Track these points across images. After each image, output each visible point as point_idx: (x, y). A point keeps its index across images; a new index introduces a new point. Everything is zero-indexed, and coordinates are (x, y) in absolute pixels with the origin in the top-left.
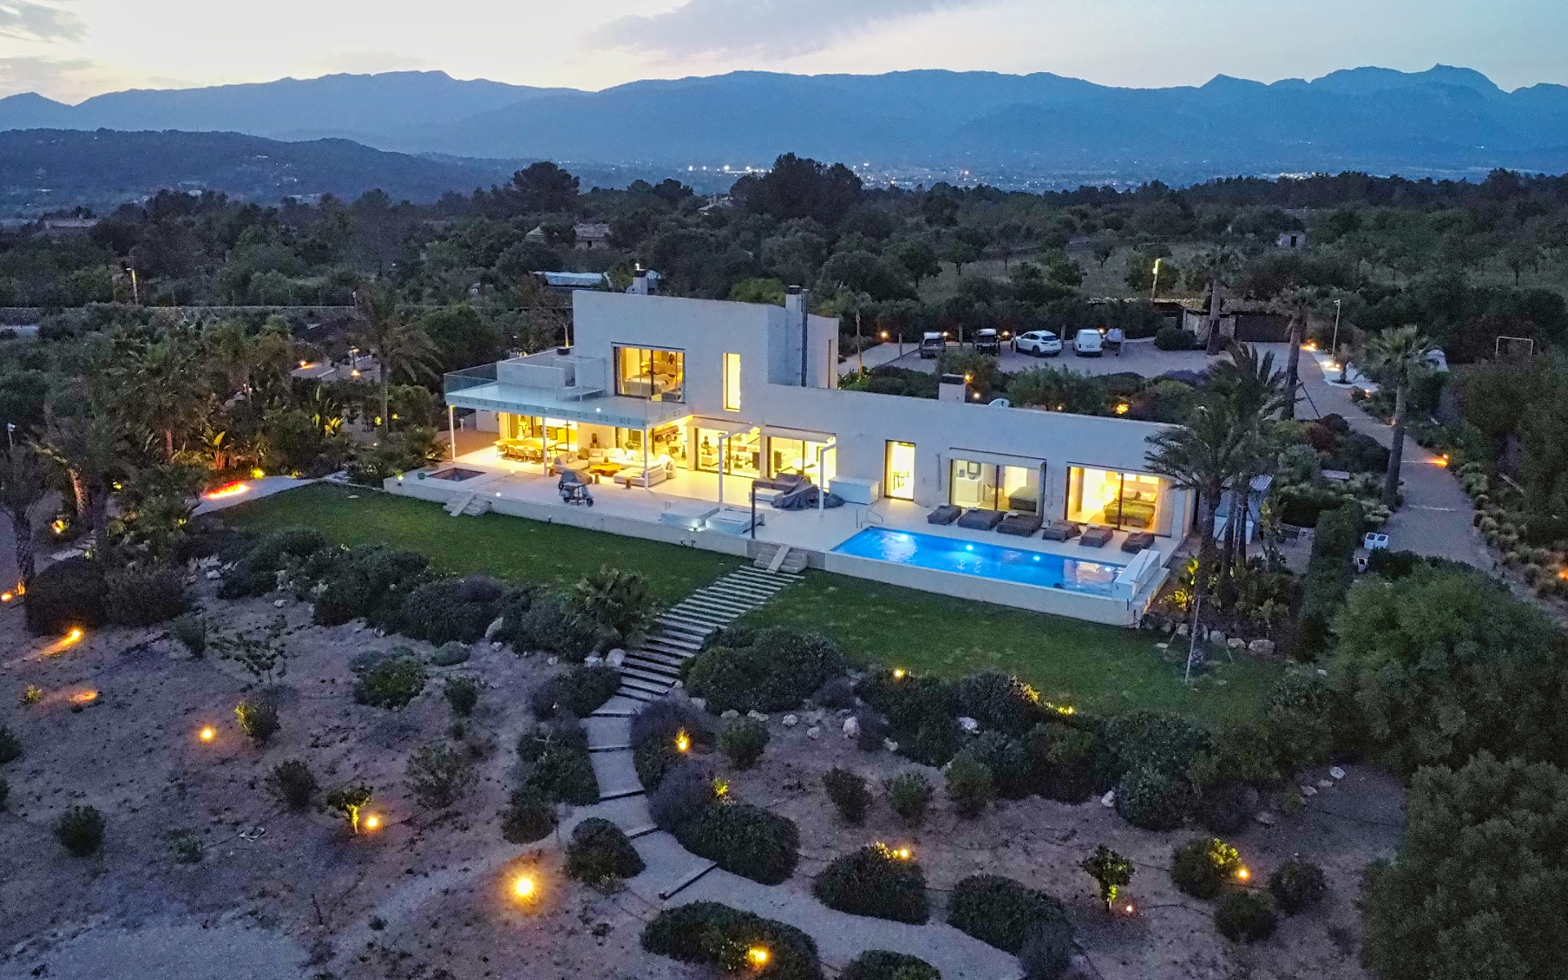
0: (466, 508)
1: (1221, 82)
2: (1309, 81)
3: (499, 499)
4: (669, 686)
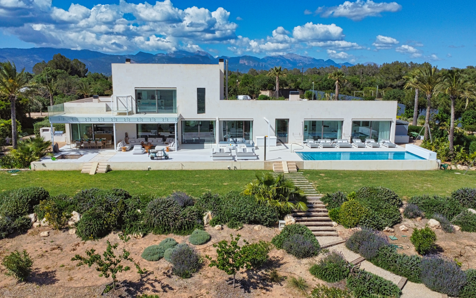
0: (96, 171)
3: (112, 163)
4: (331, 226)
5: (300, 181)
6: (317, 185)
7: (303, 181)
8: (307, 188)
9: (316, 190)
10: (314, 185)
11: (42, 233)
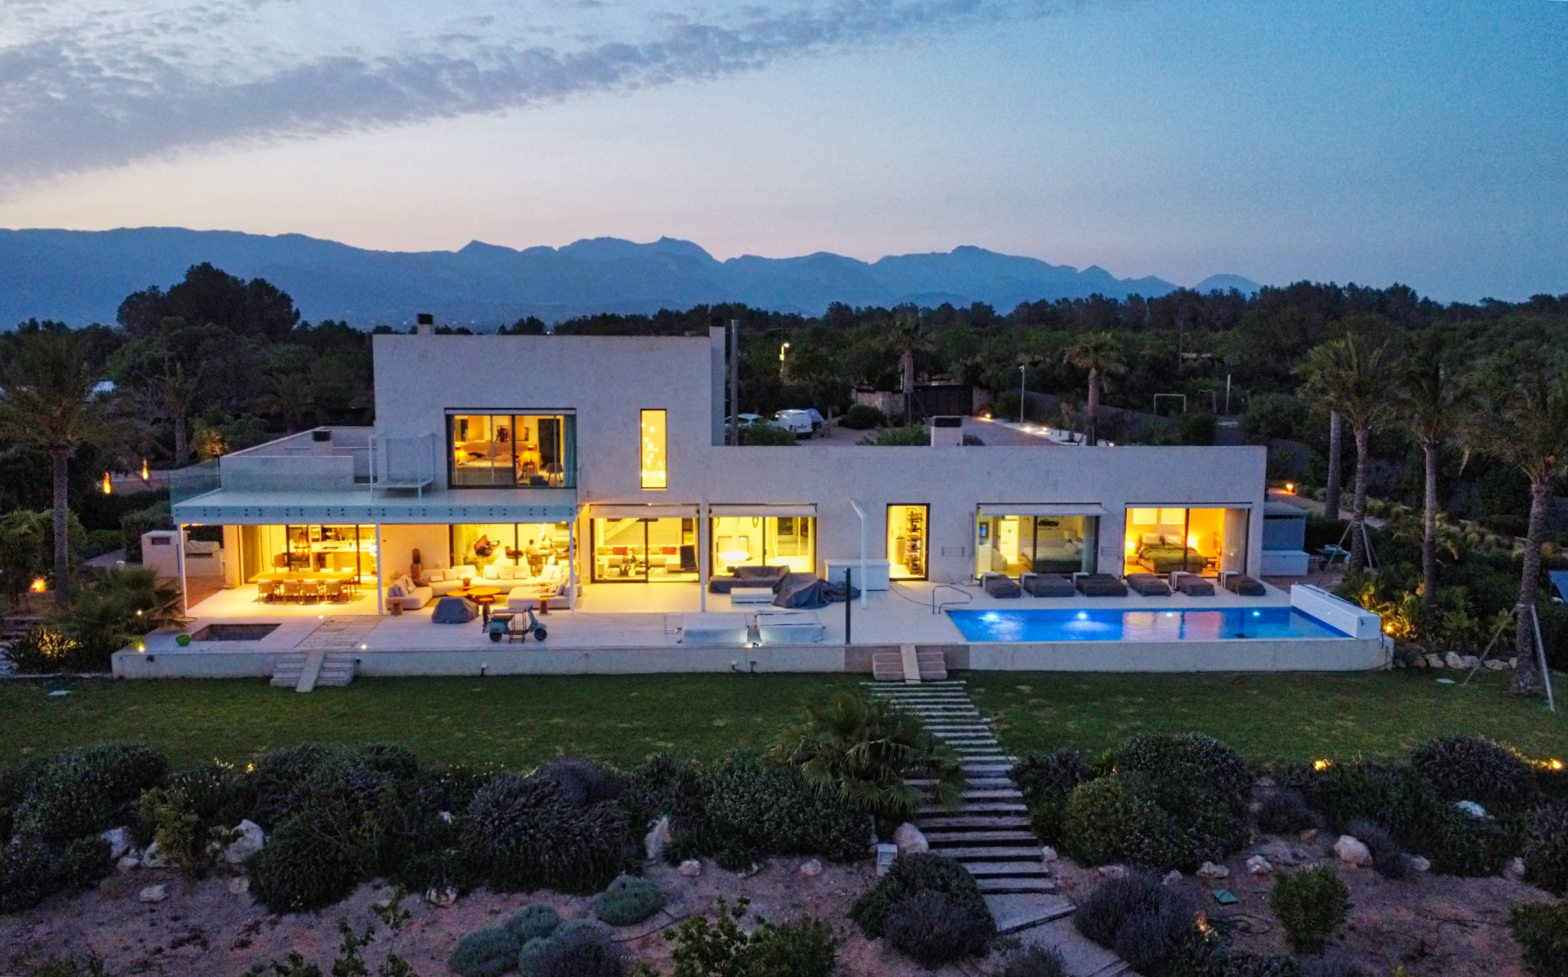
0: (319, 678)
1: (476, 248)
2: (556, 248)
3: (369, 652)
4: (1038, 859)
5: (954, 710)
6: (1006, 726)
7: (961, 710)
8: (971, 734)
9: (999, 744)
10: (994, 726)
11: (146, 889)
